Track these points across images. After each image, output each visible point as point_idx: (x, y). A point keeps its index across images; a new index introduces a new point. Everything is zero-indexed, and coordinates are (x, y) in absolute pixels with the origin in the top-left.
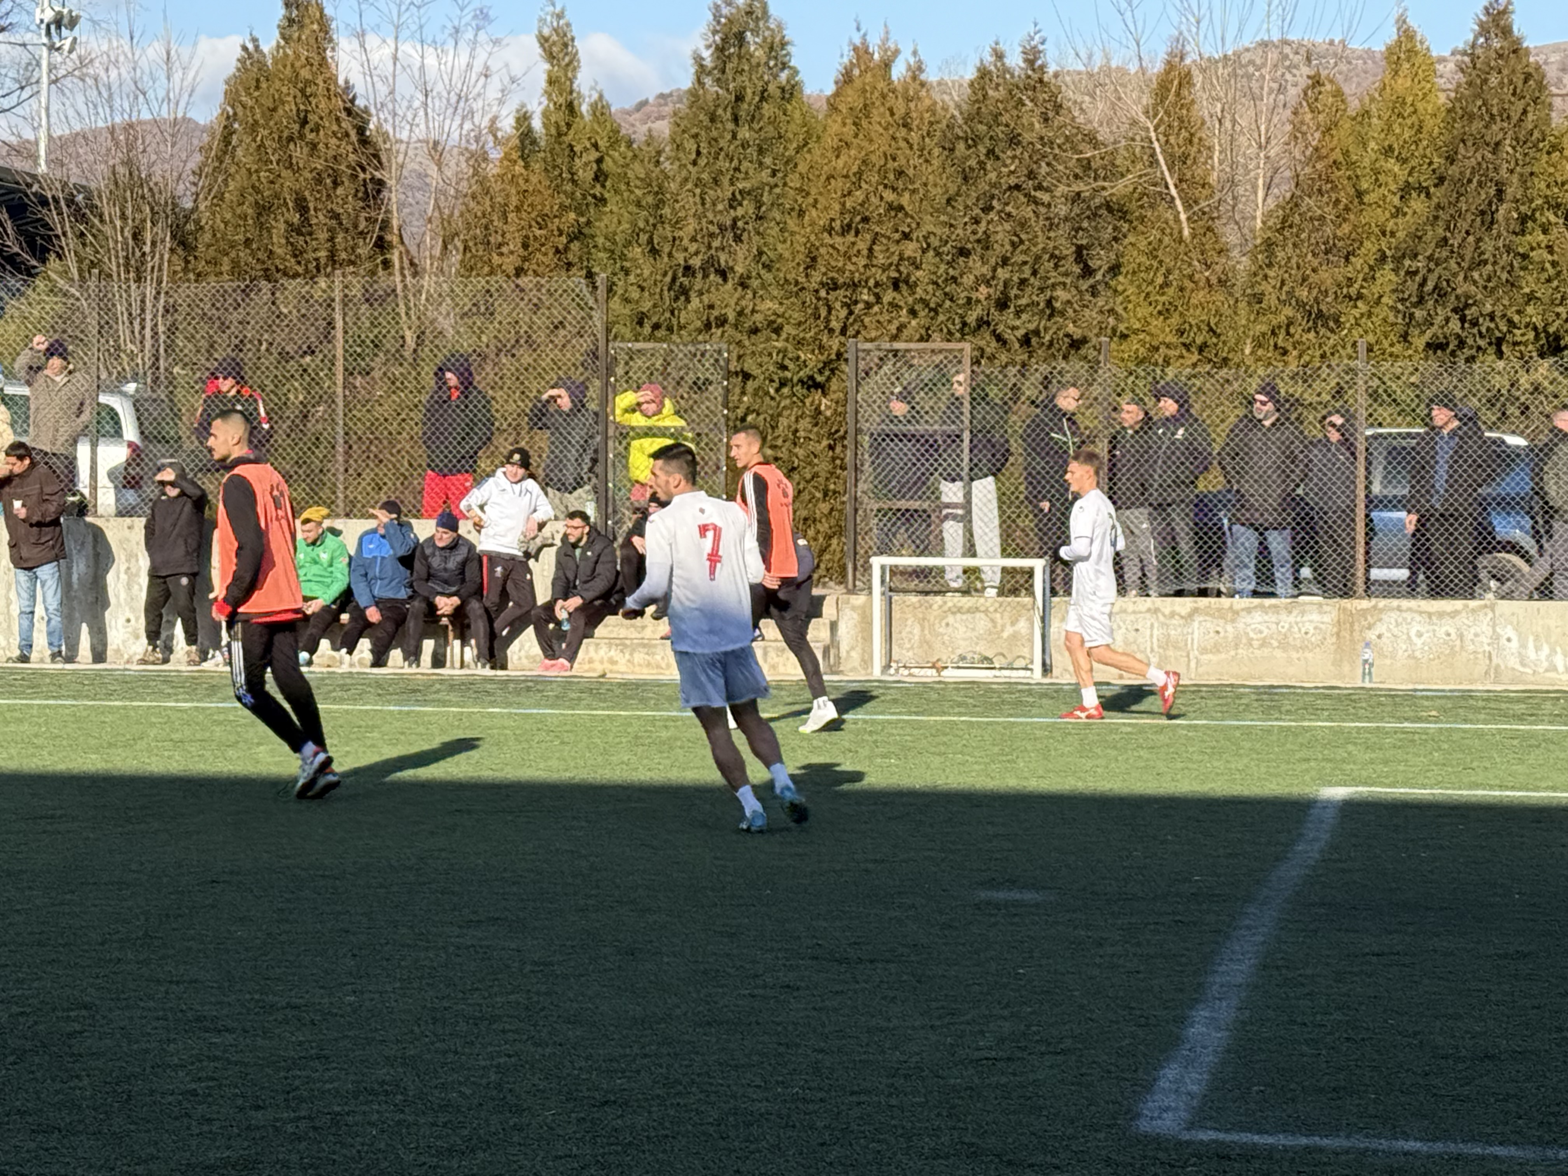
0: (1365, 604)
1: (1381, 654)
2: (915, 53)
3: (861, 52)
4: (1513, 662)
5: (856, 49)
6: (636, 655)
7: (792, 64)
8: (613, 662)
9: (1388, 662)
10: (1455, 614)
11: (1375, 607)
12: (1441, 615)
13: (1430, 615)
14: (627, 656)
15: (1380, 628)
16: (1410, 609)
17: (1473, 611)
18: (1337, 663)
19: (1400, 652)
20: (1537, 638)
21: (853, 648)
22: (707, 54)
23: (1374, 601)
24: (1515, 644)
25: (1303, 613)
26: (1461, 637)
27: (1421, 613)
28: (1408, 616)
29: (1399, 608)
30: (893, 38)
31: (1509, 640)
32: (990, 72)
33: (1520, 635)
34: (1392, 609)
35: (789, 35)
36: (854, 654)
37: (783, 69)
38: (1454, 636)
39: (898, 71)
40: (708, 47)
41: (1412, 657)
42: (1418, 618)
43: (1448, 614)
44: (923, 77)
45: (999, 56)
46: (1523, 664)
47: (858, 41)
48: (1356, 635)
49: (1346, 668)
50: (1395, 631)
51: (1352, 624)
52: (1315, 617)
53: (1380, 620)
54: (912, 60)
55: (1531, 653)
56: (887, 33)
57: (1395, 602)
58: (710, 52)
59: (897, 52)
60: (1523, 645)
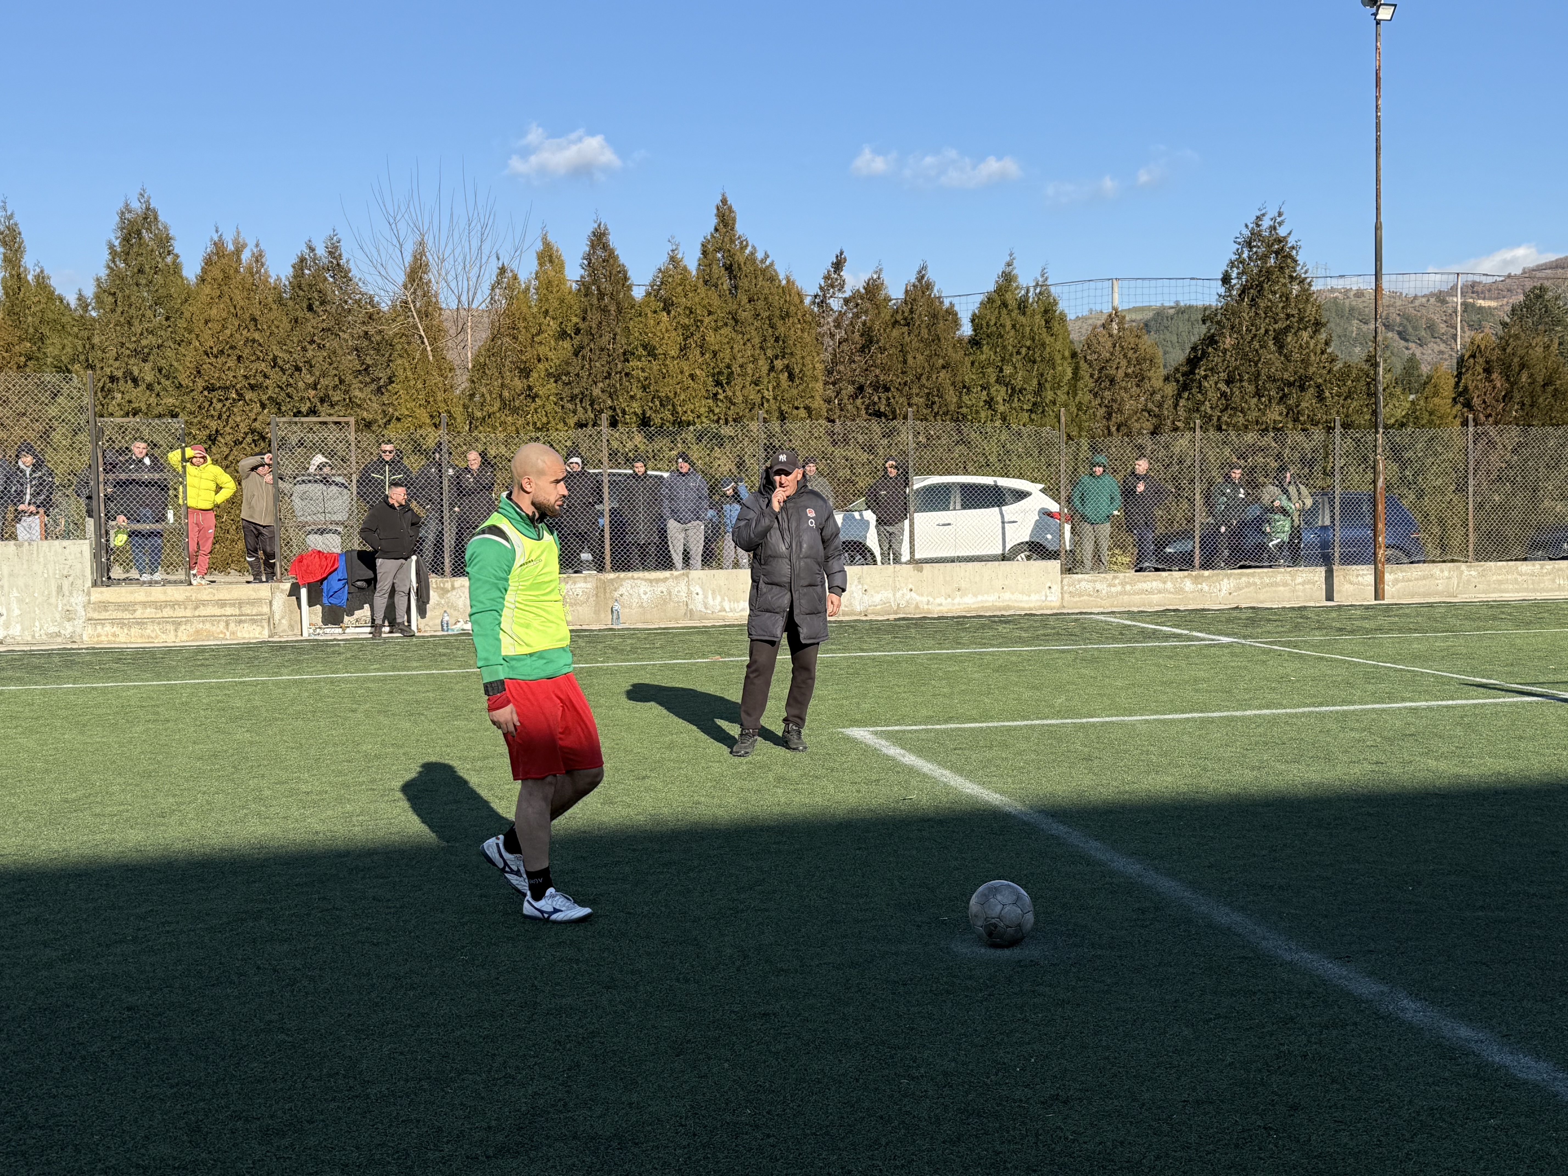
0: (612, 576)
1: (623, 606)
2: (257, 245)
3: (219, 246)
4: (700, 607)
5: (215, 244)
6: (133, 630)
7: (175, 251)
8: (115, 635)
9: (627, 610)
10: (666, 579)
11: (618, 577)
12: (658, 580)
13: (651, 581)
14: (126, 631)
15: (622, 590)
16: (638, 578)
17: (676, 577)
18: (597, 612)
19: (635, 604)
20: (714, 592)
21: (283, 618)
22: (117, 243)
23: (617, 574)
24: (701, 596)
25: (575, 583)
26: (670, 593)
27: (646, 580)
28: (639, 582)
29: (633, 578)
30: (242, 235)
31: (697, 594)
32: (306, 259)
33: (703, 590)
34: (628, 578)
35: (172, 233)
36: (284, 621)
37: (169, 254)
38: (665, 593)
39: (246, 256)
40: (117, 238)
41: (641, 606)
42: (644, 583)
43: (662, 580)
44: (263, 260)
45: (312, 249)
46: (706, 608)
47: (216, 239)
48: (608, 595)
49: (603, 616)
50: (631, 592)
51: (605, 589)
52: (583, 585)
53: (622, 585)
54: (255, 250)
55: (711, 601)
56: (238, 233)
57: (630, 574)
58: (118, 241)
59: (244, 246)
60: (706, 597)
